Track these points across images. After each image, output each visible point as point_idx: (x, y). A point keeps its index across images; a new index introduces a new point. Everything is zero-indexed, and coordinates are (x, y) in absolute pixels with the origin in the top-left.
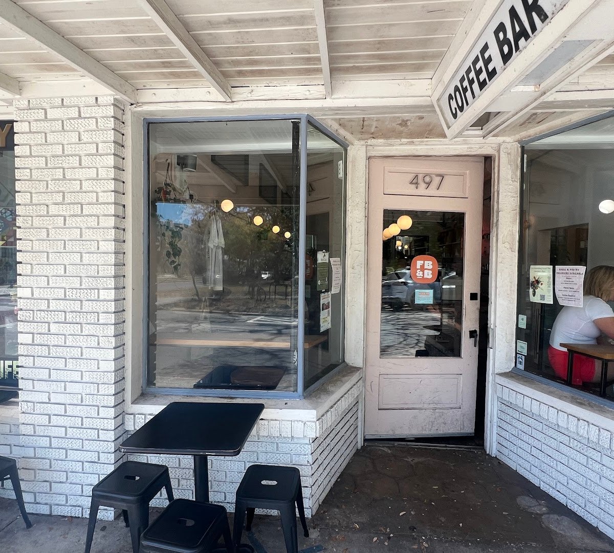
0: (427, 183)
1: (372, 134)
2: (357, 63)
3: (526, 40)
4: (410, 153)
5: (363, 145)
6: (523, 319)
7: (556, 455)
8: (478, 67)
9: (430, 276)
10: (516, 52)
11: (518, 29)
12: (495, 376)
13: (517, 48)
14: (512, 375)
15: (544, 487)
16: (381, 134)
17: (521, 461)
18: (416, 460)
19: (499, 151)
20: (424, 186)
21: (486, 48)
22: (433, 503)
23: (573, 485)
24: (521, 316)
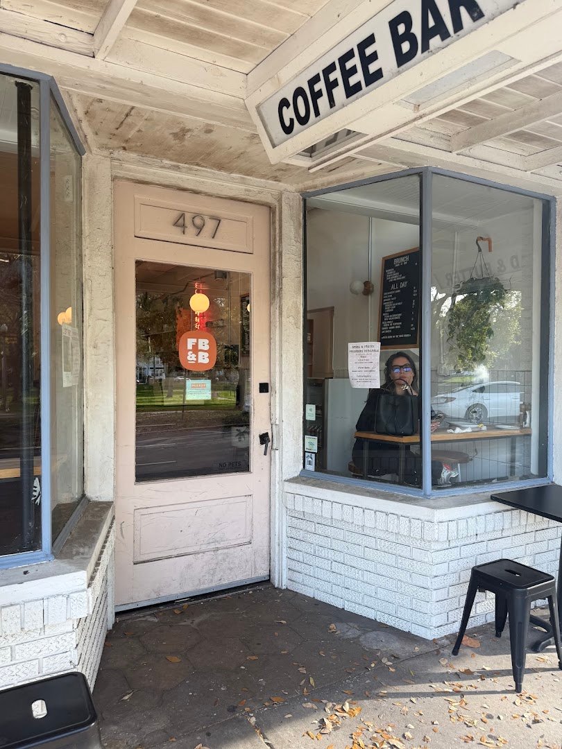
0: (197, 228)
1: (127, 141)
2: (164, 12)
3: (443, 39)
4: (173, 182)
5: (107, 157)
6: (311, 410)
7: (361, 564)
8: (349, 65)
9: (206, 361)
10: (423, 52)
11: (431, 23)
12: (283, 485)
13: (426, 47)
14: (302, 479)
15: (349, 607)
16: (139, 144)
17: (319, 584)
18: (197, 620)
19: (280, 201)
20: (194, 231)
21: (371, 40)
22: (243, 667)
23: (382, 594)
24: (308, 407)
